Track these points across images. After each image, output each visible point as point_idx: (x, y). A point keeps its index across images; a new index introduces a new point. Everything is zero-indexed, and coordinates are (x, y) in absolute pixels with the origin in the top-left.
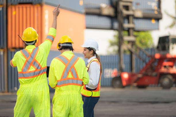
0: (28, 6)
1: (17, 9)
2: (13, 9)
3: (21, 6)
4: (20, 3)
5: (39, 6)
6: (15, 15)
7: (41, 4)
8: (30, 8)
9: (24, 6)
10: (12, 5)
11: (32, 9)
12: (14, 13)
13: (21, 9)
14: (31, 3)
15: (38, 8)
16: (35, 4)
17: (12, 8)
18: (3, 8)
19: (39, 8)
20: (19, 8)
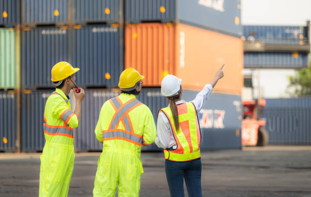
0: (155, 25)
1: (139, 30)
2: (134, 30)
3: (144, 26)
4: (144, 22)
5: (170, 25)
6: (136, 39)
7: (174, 23)
8: (158, 28)
9: (149, 25)
10: (131, 23)
11: (160, 29)
12: (134, 36)
13: (144, 30)
14: (159, 22)
15: (168, 28)
16: (166, 23)
17: (131, 29)
18: (118, 29)
19: (171, 29)
20: (142, 28)
